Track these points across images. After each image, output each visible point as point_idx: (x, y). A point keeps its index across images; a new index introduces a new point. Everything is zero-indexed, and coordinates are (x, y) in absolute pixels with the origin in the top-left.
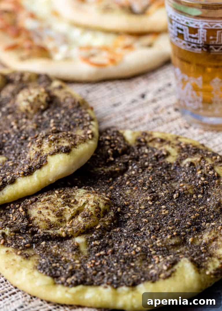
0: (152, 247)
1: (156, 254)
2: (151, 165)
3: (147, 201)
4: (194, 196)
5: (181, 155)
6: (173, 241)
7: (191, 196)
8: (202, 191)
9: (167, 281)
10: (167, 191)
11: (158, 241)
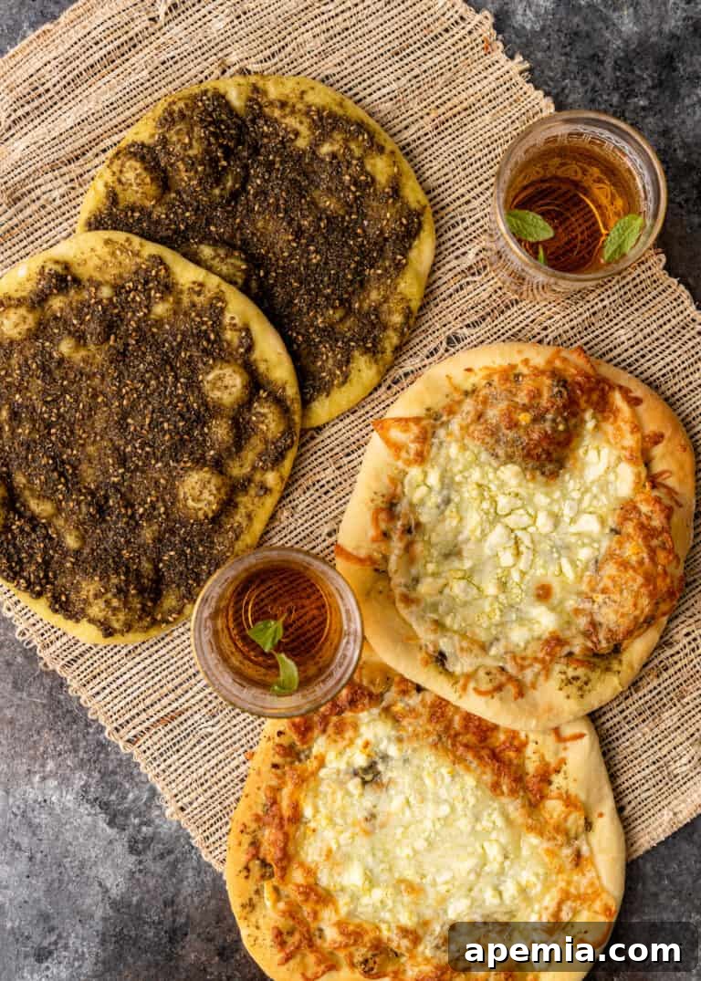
0: (314, 331)
1: (320, 342)
2: (278, 159)
3: (289, 241)
4: (347, 218)
5: (314, 133)
6: (337, 316)
7: (343, 218)
8: (355, 210)
9: (343, 389)
10: (311, 218)
11: (320, 320)
